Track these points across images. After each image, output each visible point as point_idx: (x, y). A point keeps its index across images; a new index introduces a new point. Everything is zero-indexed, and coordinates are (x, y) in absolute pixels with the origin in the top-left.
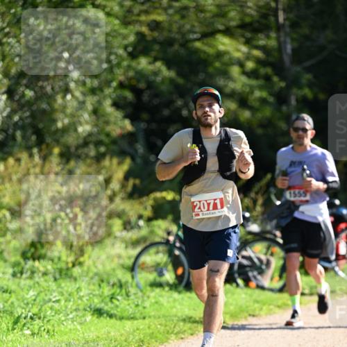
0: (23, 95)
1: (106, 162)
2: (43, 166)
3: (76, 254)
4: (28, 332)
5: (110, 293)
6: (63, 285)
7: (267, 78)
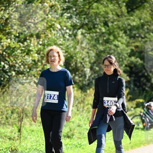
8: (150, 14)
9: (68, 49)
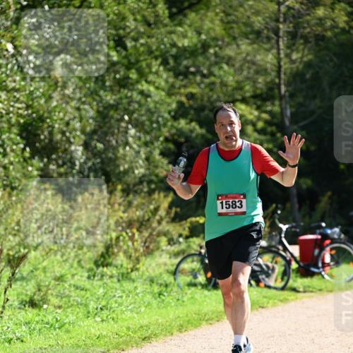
0: (96, 147)
1: (156, 196)
2: (110, 199)
3: (134, 263)
4: (98, 319)
5: (159, 290)
6: (124, 285)
7: (273, 134)
8: (222, 20)
9: (32, 100)
